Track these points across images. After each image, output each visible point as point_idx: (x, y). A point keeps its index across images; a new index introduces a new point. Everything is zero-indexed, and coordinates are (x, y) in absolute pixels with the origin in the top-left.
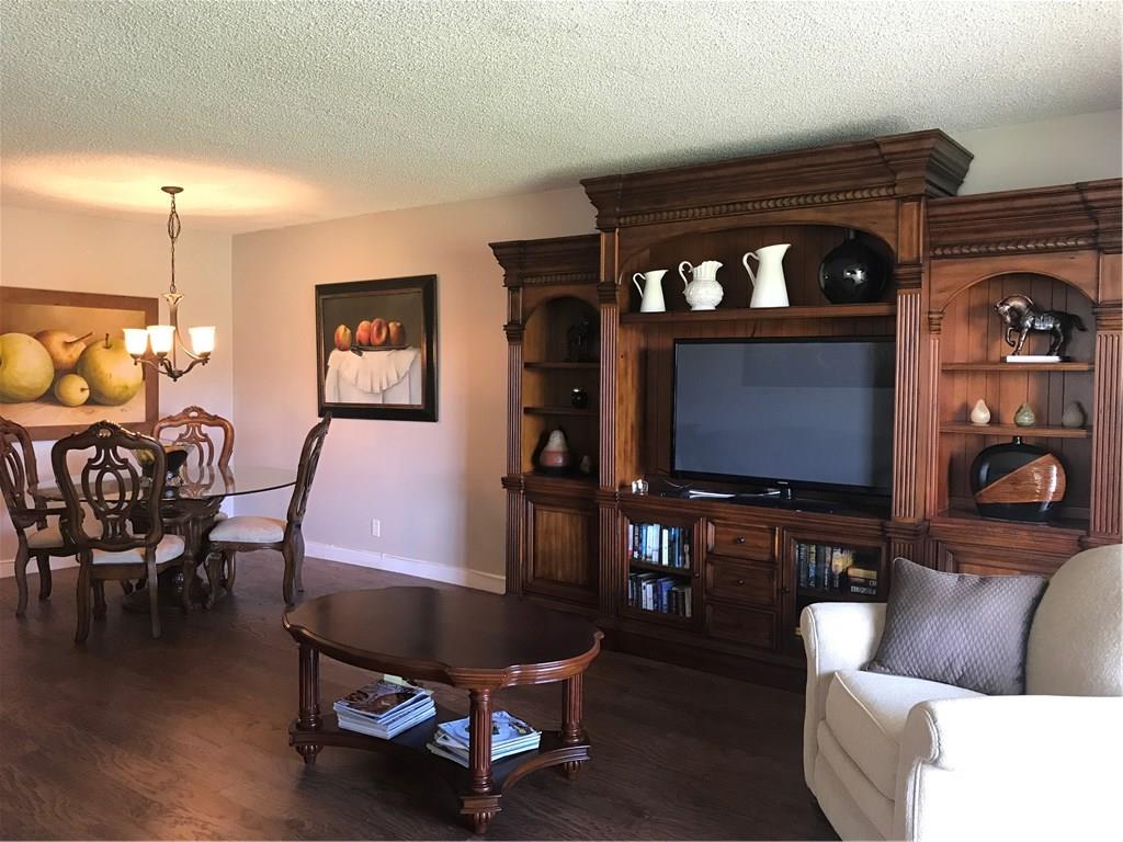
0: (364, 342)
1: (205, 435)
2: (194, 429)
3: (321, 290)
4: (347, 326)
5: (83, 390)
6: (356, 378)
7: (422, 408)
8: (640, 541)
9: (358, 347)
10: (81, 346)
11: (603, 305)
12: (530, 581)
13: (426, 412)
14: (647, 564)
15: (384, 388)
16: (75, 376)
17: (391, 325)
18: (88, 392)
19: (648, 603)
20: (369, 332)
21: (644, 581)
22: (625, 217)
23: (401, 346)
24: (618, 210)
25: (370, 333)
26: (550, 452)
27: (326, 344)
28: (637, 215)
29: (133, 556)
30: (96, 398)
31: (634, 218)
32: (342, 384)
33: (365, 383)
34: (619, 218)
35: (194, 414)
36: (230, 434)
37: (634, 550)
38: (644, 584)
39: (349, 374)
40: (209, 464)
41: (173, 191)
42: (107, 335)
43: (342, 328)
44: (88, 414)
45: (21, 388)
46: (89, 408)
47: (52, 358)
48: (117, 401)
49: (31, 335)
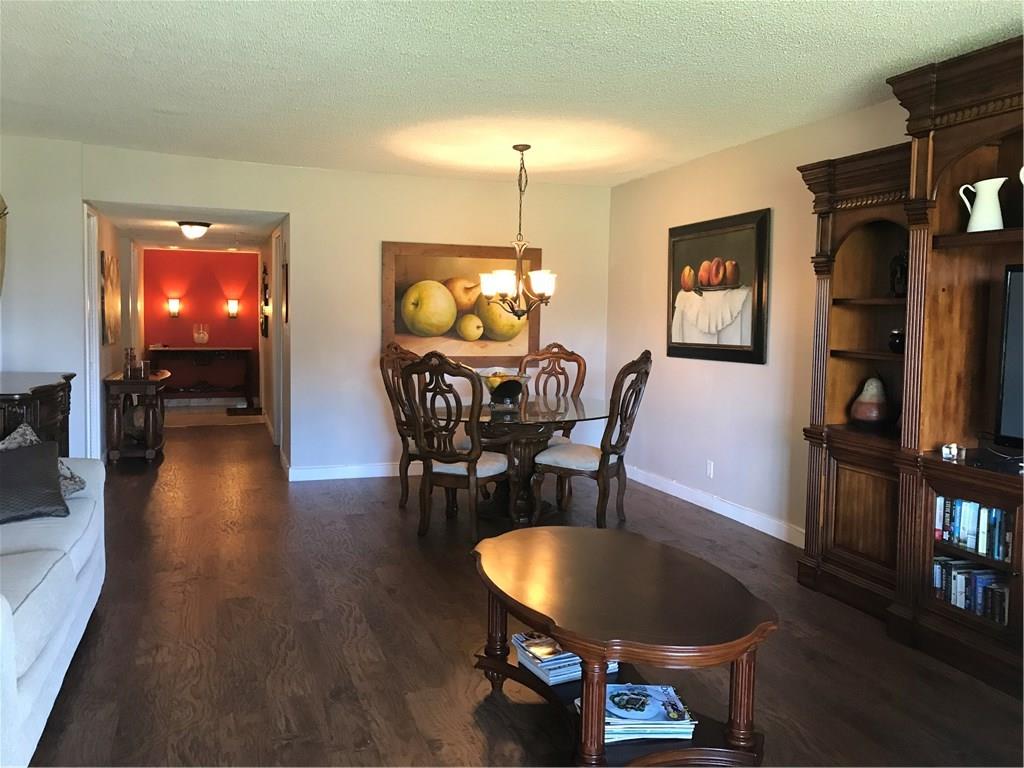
0: (705, 281)
1: (563, 369)
2: (554, 364)
3: (673, 232)
4: (691, 267)
5: (478, 327)
6: (697, 319)
7: (750, 349)
8: (952, 519)
9: (700, 288)
10: (478, 291)
11: (913, 227)
12: (829, 547)
13: (755, 354)
14: (958, 548)
15: (720, 328)
16: (473, 316)
17: (727, 264)
18: (482, 329)
19: (959, 599)
20: (709, 271)
21: (956, 569)
22: (942, 115)
23: (735, 285)
24: (933, 108)
25: (709, 273)
26: (862, 403)
27: (675, 285)
28: (956, 111)
29: (460, 468)
30: (489, 335)
31: (953, 115)
32: (685, 323)
33: (703, 325)
34: (934, 119)
35: (556, 350)
36: (582, 368)
37: (945, 528)
38: (954, 573)
39: (691, 315)
40: (564, 395)
41: (522, 148)
43: (687, 268)
44: (482, 347)
45: (432, 325)
46: (483, 343)
47: (456, 300)
48: (507, 337)
49: (440, 282)
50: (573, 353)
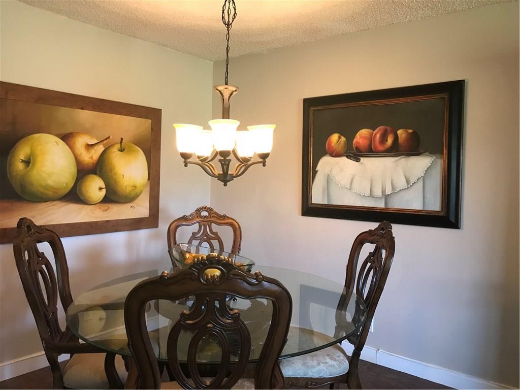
0: (363, 148)
1: (216, 234)
2: (205, 228)
3: (310, 102)
4: (342, 135)
5: (101, 189)
6: (352, 183)
7: (441, 214)
9: (355, 154)
10: (100, 149)
15: (389, 191)
16: (94, 176)
17: (399, 132)
18: (104, 190)
20: (371, 139)
23: (414, 153)
30: (112, 197)
32: (332, 186)
33: (362, 189)
35: (205, 213)
36: (238, 232)
39: (342, 178)
42: (122, 139)
43: (335, 137)
44: (104, 211)
45: (47, 187)
46: (106, 206)
47: (76, 158)
48: (128, 199)
49: (58, 136)
50: (225, 217)
